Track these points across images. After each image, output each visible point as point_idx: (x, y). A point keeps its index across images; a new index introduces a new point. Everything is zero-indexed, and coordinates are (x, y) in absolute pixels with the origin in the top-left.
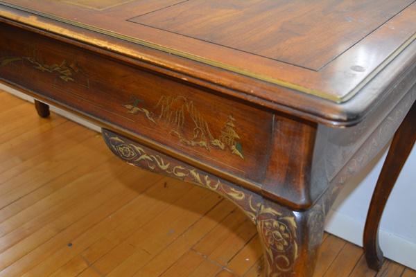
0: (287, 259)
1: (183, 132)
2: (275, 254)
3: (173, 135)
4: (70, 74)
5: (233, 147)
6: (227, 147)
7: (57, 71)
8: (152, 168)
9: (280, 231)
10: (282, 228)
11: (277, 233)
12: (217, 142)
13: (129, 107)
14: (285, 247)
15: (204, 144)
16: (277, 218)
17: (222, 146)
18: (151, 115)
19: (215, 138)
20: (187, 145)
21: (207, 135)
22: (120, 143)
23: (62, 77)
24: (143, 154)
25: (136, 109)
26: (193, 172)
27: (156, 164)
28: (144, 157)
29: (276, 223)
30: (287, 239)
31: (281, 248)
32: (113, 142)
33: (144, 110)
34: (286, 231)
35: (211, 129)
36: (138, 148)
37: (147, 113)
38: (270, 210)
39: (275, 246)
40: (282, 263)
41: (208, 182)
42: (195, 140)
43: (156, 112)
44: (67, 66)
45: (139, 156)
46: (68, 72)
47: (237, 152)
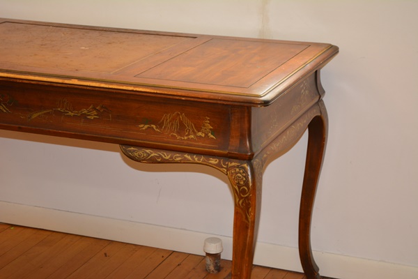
0: (246, 188)
1: (178, 133)
2: (239, 187)
3: (172, 136)
4: (96, 113)
5: (210, 134)
6: (206, 135)
7: (85, 114)
8: (159, 160)
9: (240, 173)
10: (241, 171)
11: (239, 175)
12: (200, 134)
13: (142, 126)
14: (244, 181)
15: (193, 136)
16: (238, 167)
17: (203, 135)
18: (157, 128)
19: (199, 132)
20: (182, 140)
21: (193, 131)
22: (134, 151)
23: (88, 117)
24: (151, 153)
25: (146, 126)
26: (186, 156)
27: (162, 157)
28: (152, 155)
29: (237, 170)
30: (245, 177)
31: (242, 183)
32: (130, 151)
33: (152, 126)
34: (243, 172)
35: (196, 127)
36: (148, 151)
37: (154, 126)
38: (233, 164)
39: (239, 183)
40: (244, 192)
41: (196, 159)
42: (187, 136)
43: (160, 125)
44: (94, 108)
45: (149, 155)
46: (95, 112)
47: (212, 136)
